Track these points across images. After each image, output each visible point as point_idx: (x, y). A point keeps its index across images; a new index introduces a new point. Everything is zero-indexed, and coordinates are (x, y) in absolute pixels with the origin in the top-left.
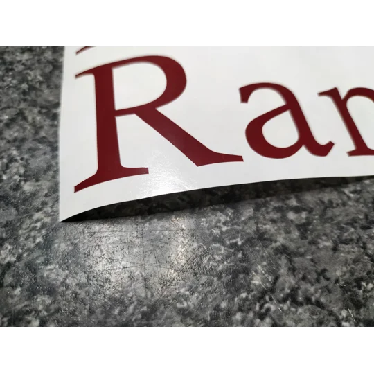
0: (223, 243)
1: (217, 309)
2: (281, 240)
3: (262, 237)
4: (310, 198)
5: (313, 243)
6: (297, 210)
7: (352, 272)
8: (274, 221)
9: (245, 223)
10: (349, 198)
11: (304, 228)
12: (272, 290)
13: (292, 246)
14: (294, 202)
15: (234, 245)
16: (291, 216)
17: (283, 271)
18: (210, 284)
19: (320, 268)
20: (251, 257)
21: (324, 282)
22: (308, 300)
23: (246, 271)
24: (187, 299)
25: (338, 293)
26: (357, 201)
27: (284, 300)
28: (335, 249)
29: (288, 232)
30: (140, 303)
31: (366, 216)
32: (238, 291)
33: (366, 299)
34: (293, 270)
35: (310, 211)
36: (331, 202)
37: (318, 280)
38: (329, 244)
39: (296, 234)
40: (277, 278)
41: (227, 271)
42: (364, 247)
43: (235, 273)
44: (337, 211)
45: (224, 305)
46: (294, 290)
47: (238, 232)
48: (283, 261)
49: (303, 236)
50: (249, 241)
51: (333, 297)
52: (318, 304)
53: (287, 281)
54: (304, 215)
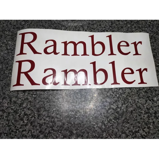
0: (21, 99)
1: (17, 109)
2: (30, 100)
3: (27, 99)
4: (38, 92)
5: (35, 101)
6: (35, 95)
7: (40, 106)
8: (30, 96)
9: (25, 96)
10: (45, 94)
11: (35, 98)
12: (26, 107)
13: (32, 101)
14: (35, 93)
15: (22, 100)
16: (34, 96)
17: (29, 105)
18: (17, 105)
19: (35, 105)
20: (24, 102)
21: (35, 107)
22: (31, 110)
23: (23, 104)
24: (13, 107)
25: (36, 109)
26: (47, 94)
27: (27, 109)
28: (39, 102)
29: (32, 98)
30: (6, 107)
31: (47, 97)
32: (21, 107)
33: (40, 111)
34: (30, 105)
35: (37, 95)
36: (42, 94)
37: (34, 107)
38: (38, 101)
39: (33, 99)
40: (27, 106)
41: (20, 104)
42: (44, 103)
43: (21, 104)
44: (42, 96)
45: (18, 108)
46: (29, 108)
47: (24, 97)
48: (29, 103)
49: (34, 100)
50: (25, 99)
51: (35, 110)
52: (32, 111)
53: (29, 106)
54: (36, 96)
